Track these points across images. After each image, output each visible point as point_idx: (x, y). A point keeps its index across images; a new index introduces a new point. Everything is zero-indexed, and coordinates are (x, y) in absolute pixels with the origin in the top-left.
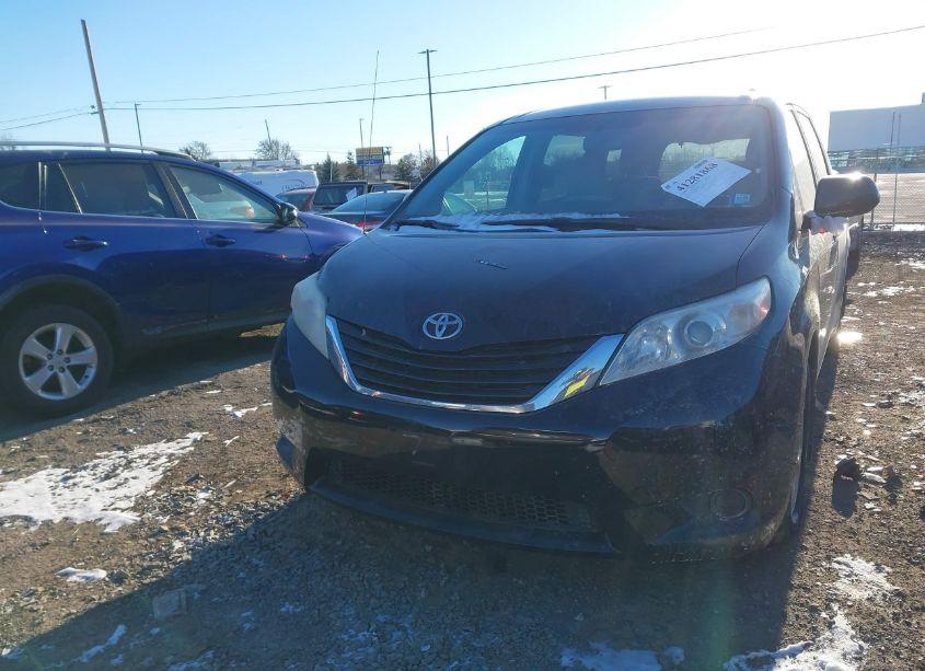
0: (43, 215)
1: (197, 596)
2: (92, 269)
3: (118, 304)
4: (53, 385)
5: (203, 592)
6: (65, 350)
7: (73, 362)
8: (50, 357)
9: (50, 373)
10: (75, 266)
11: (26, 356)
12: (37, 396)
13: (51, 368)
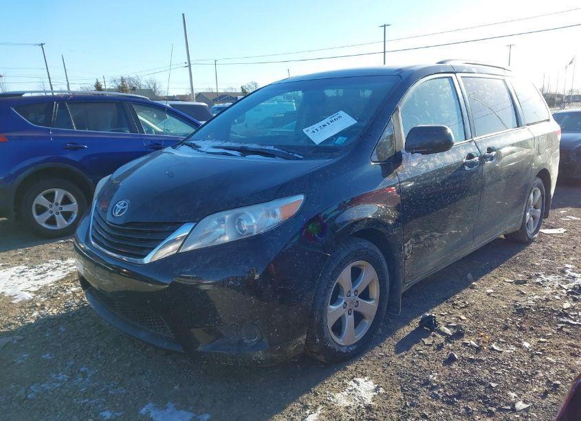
0: (53, 131)
1: (15, 341)
2: (77, 160)
3: (91, 180)
4: (52, 221)
5: (19, 341)
6: (59, 203)
7: (64, 210)
8: (51, 206)
9: (50, 215)
10: (67, 159)
11: (37, 205)
12: (41, 226)
13: (51, 212)
